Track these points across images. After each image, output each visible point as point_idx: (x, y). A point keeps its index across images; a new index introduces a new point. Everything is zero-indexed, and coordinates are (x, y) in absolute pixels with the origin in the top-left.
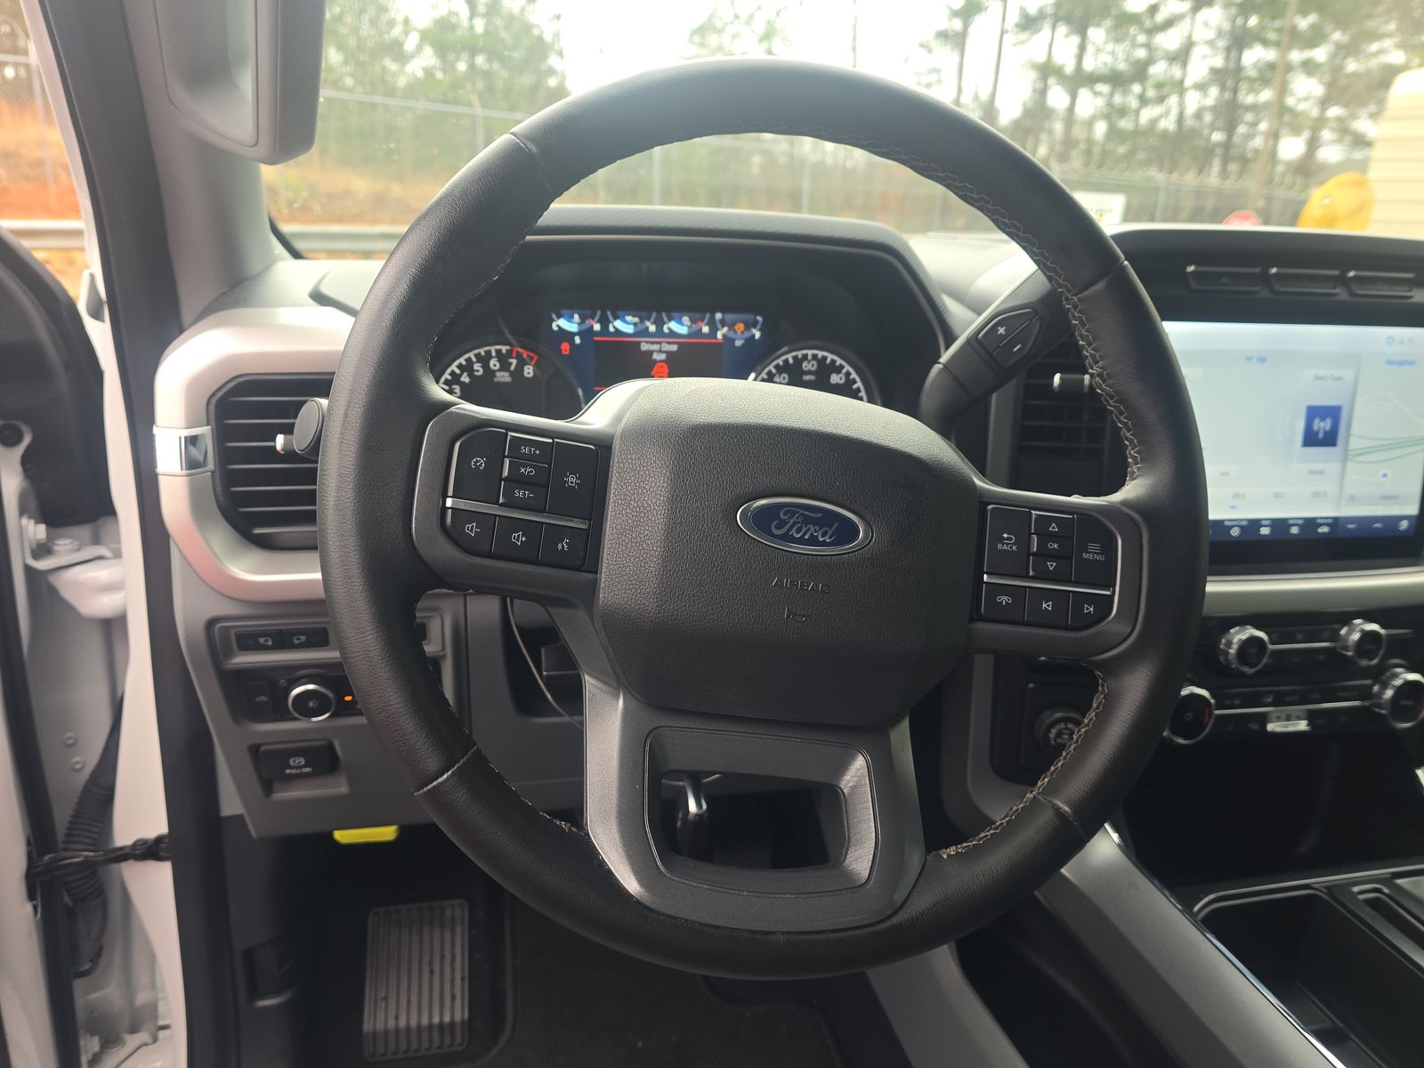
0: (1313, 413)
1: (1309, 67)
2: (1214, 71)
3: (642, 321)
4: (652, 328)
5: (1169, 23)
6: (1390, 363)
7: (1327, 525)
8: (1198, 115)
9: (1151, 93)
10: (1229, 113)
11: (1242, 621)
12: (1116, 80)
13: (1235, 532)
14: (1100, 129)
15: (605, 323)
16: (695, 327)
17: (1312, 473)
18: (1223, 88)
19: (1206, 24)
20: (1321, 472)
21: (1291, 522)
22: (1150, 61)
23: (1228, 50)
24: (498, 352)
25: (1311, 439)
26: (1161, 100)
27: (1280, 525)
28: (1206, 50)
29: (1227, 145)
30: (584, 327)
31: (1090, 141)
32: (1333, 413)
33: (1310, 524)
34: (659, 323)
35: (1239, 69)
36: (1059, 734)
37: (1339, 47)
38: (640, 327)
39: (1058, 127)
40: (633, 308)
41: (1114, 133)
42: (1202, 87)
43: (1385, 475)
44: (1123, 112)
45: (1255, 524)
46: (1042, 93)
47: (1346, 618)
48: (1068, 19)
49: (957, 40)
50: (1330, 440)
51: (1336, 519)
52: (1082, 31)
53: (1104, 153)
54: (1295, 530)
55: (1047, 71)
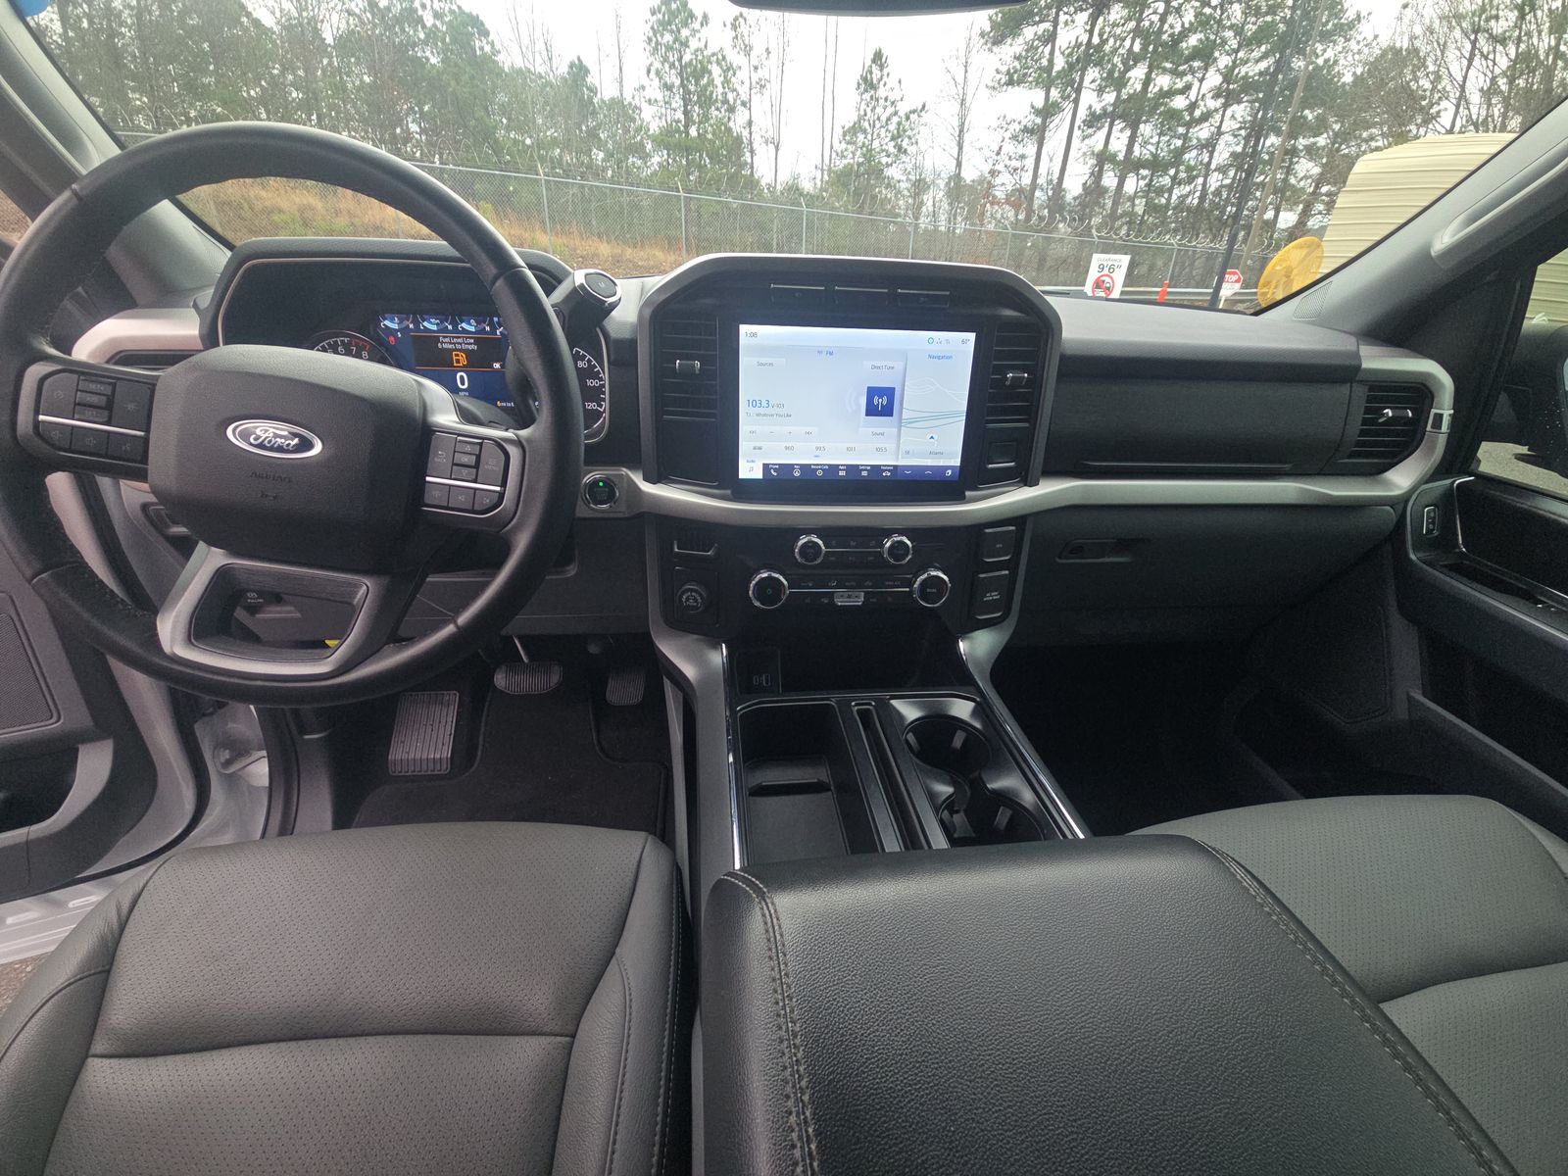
0: (872, 392)
1: (1312, 152)
2: (1234, 155)
3: (442, 322)
4: (450, 327)
5: (1206, 117)
6: (930, 356)
7: (889, 471)
8: (1218, 193)
9: (1183, 175)
10: (1243, 189)
11: (808, 532)
12: (1156, 165)
13: (820, 473)
14: (1140, 206)
15: (417, 323)
16: (480, 327)
17: (874, 434)
18: (1239, 168)
19: (1233, 117)
20: (883, 434)
21: (861, 468)
22: (1184, 149)
23: (1247, 139)
24: (342, 341)
25: (872, 411)
26: (1191, 180)
27: (853, 469)
28: (1230, 139)
29: (1236, 217)
30: (403, 326)
31: (1132, 214)
32: (889, 393)
33: (876, 469)
34: (455, 325)
35: (1255, 154)
36: (687, 599)
37: (1336, 135)
38: (442, 326)
39: (1109, 203)
40: (435, 313)
41: (1151, 208)
42: (1222, 170)
43: (932, 437)
44: (1160, 191)
45: (835, 468)
46: (1097, 175)
47: (889, 533)
48: (1123, 117)
49: (1038, 133)
50: (887, 411)
51: (895, 467)
52: (1134, 126)
53: (1142, 221)
54: (864, 473)
55: (1103, 158)
